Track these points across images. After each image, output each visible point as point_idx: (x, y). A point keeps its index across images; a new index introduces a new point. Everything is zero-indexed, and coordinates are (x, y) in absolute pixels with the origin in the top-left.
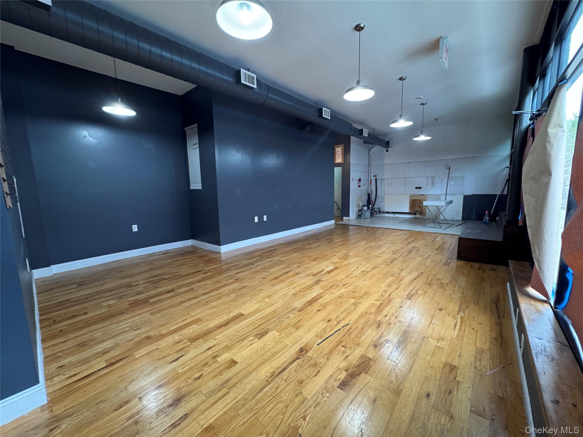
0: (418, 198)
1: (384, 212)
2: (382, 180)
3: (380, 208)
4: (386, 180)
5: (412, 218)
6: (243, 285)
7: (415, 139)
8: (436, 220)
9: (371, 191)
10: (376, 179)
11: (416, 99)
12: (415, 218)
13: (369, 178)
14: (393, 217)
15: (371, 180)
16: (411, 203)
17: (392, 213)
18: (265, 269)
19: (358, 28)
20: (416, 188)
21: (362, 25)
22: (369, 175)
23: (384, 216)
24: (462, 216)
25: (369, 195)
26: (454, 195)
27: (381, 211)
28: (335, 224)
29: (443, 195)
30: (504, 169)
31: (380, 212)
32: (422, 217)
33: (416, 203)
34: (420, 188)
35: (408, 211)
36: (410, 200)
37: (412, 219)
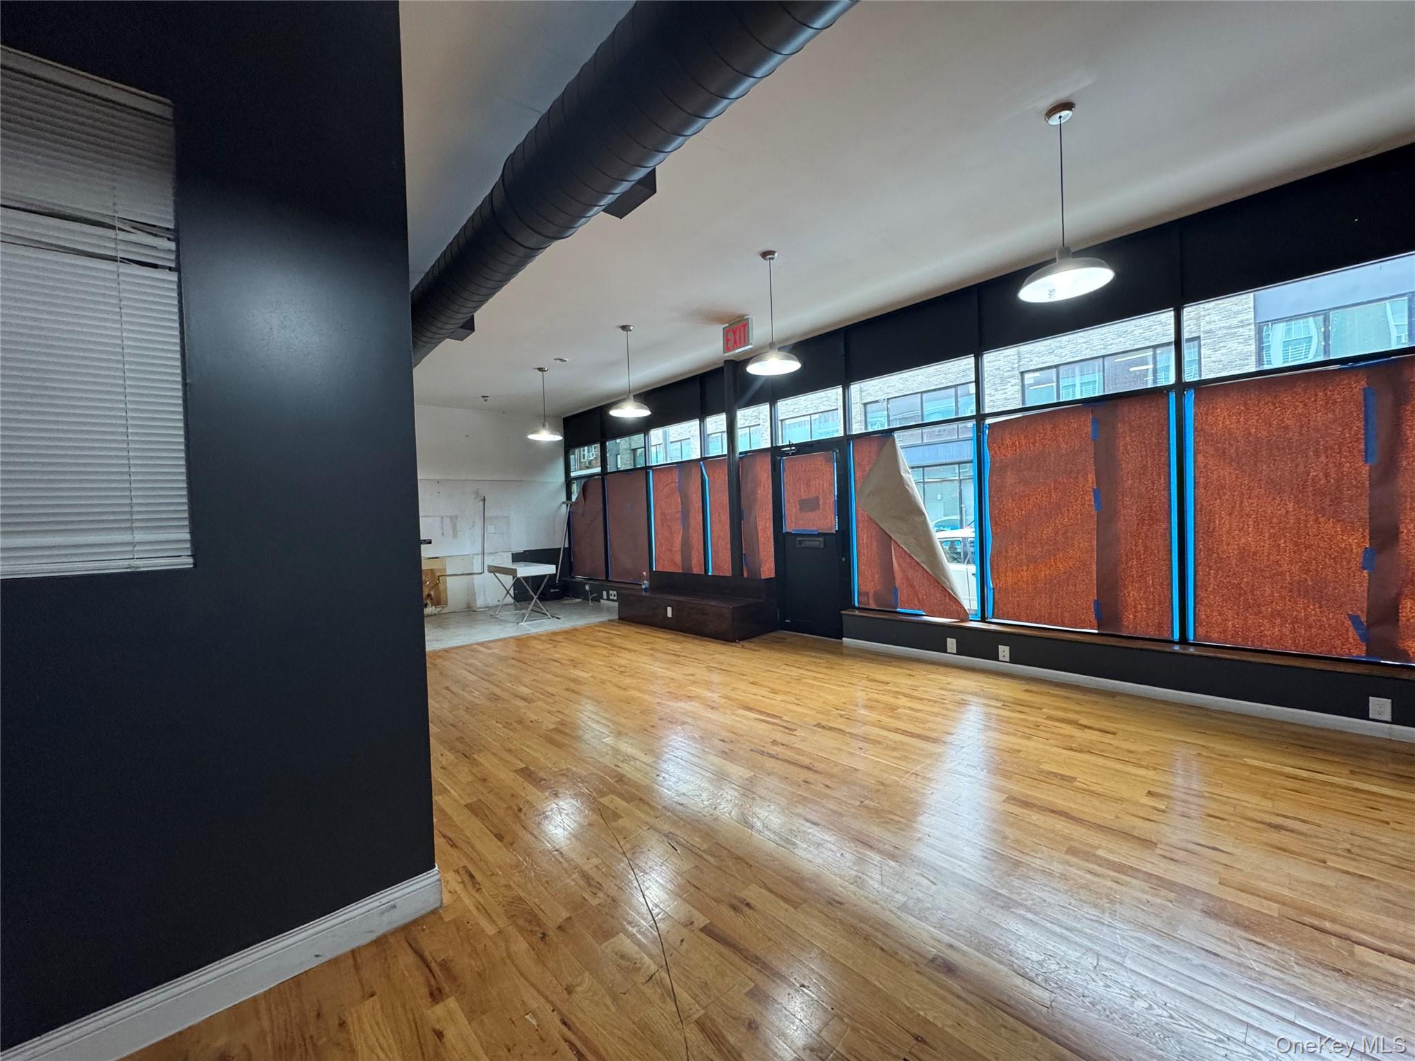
8: (469, 614)
11: (556, 359)
19: (769, 256)
24: (514, 595)
26: (496, 553)
30: (561, 506)
32: (439, 609)
34: (429, 542)
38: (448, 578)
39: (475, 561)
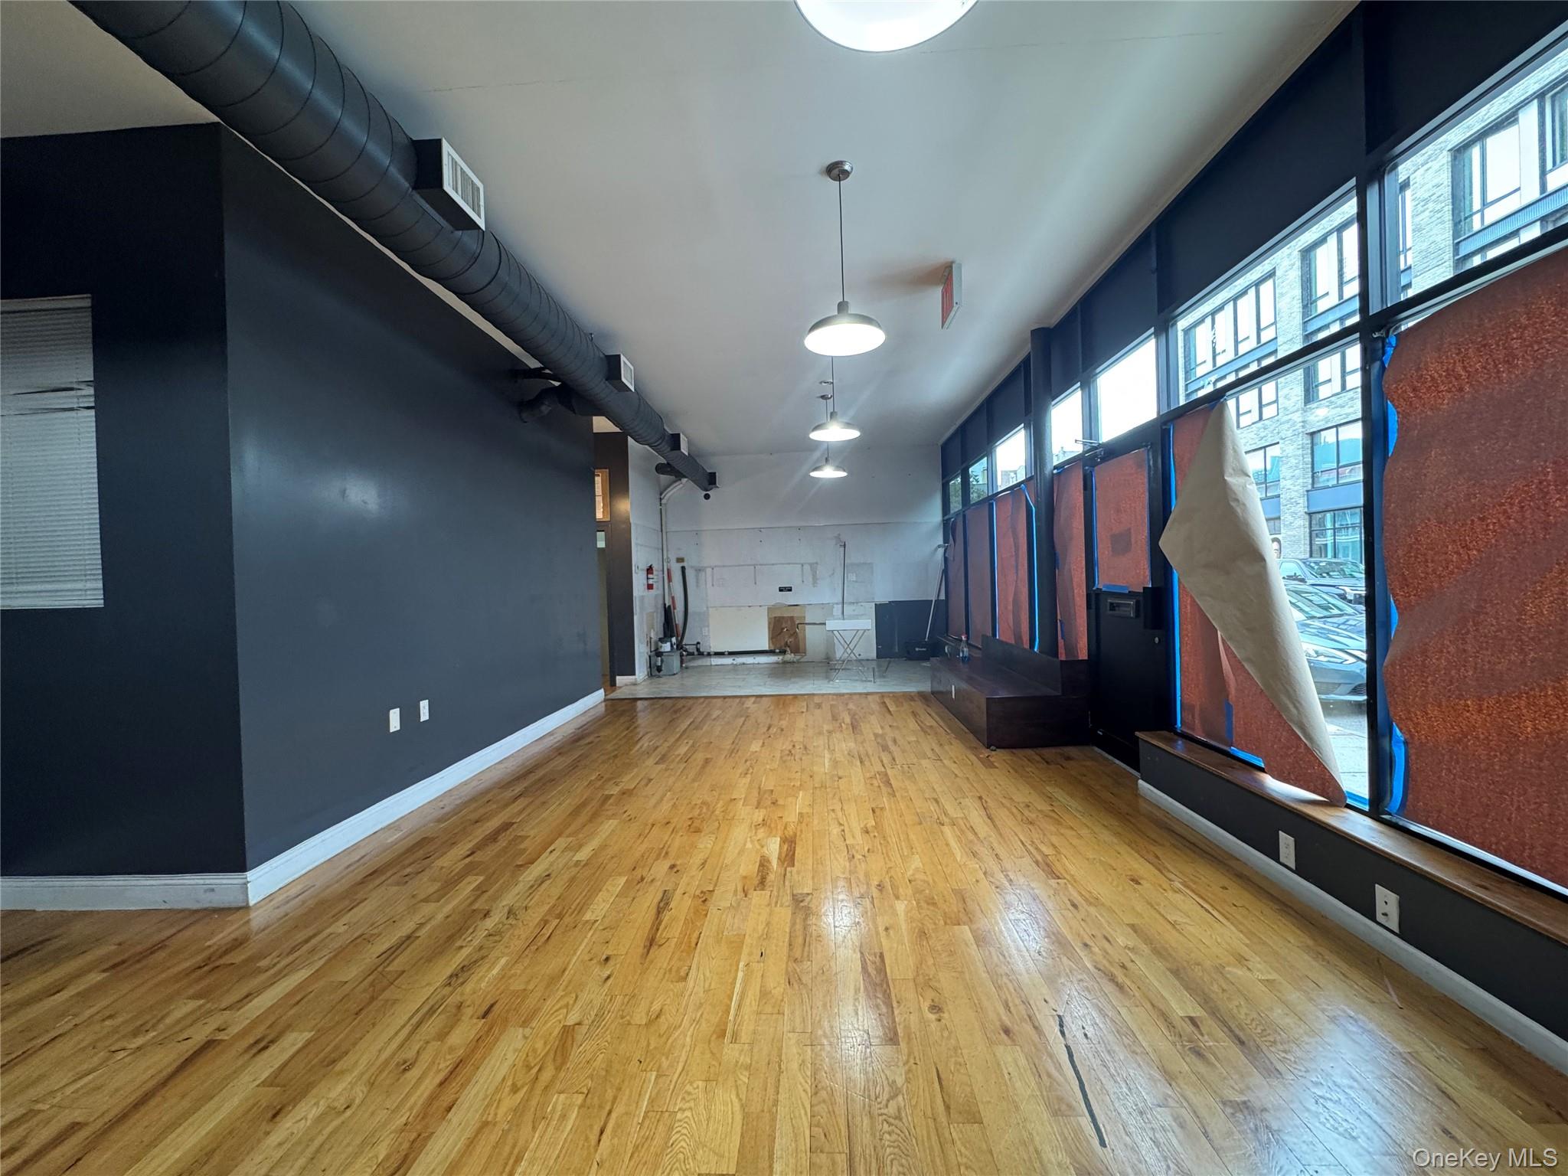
0: (786, 615)
1: (709, 654)
2: (699, 570)
3: (698, 643)
4: (709, 570)
5: (778, 663)
6: (549, 1025)
7: (814, 474)
8: (828, 665)
9: (673, 598)
10: (683, 569)
11: (821, 383)
12: (785, 663)
13: (665, 564)
14: (732, 664)
15: (669, 571)
16: (772, 626)
17: (731, 654)
18: (560, 916)
19: (836, 172)
20: (781, 590)
21: (847, 167)
22: (665, 557)
23: (709, 664)
24: (877, 648)
25: (668, 613)
26: (857, 603)
27: (701, 650)
28: (605, 700)
29: (837, 604)
30: (936, 550)
31: (701, 654)
32: (798, 657)
33: (784, 625)
34: (790, 590)
35: (766, 648)
36: (769, 619)
37: (776, 665)
38: (807, 626)
39: (835, 609)
